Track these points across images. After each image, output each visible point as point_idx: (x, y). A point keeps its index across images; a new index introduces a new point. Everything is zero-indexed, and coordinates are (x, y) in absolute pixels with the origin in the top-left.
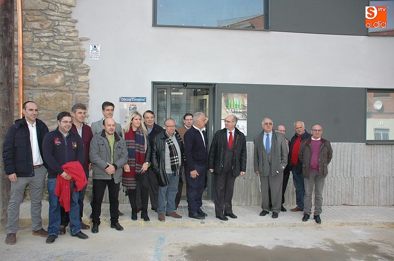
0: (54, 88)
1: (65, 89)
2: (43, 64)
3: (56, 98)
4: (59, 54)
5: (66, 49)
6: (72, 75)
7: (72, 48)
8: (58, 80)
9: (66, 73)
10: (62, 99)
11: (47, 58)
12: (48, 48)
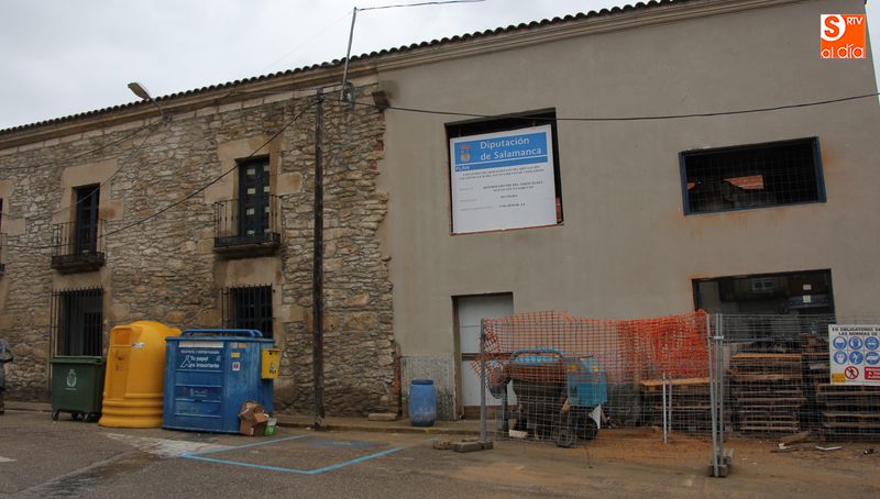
0: (362, 308)
1: (369, 307)
2: (351, 286)
3: (363, 318)
4: (365, 275)
5: (370, 270)
6: (376, 294)
7: (375, 269)
8: (364, 300)
9: (372, 293)
10: (368, 317)
11: (354, 280)
12: (355, 270)
